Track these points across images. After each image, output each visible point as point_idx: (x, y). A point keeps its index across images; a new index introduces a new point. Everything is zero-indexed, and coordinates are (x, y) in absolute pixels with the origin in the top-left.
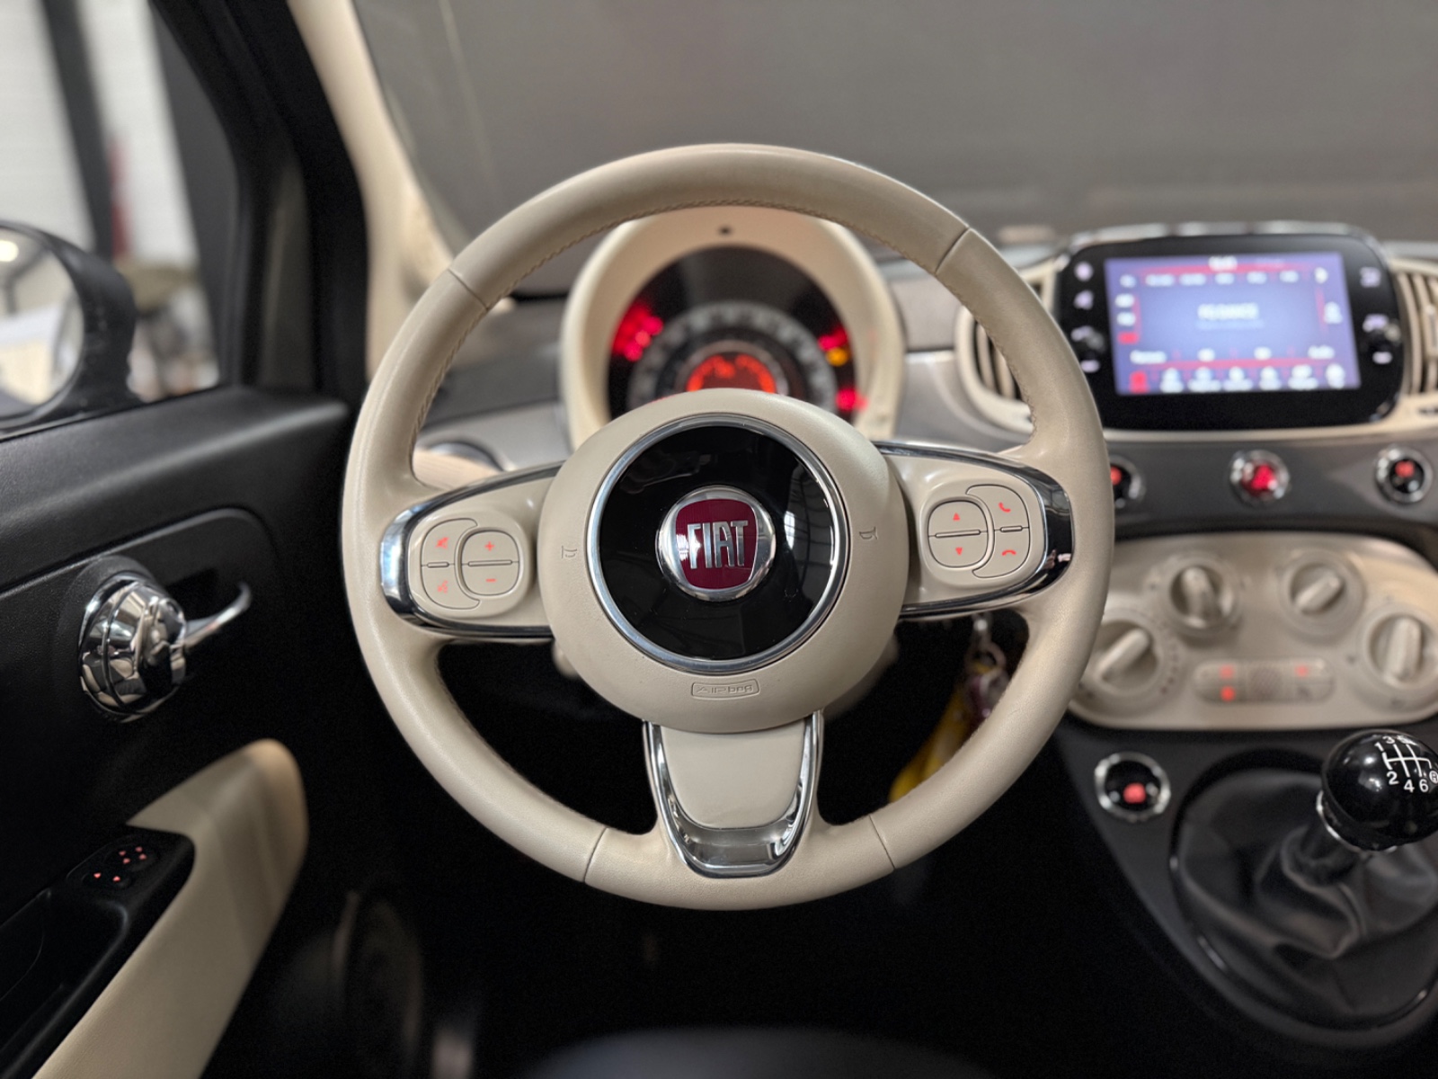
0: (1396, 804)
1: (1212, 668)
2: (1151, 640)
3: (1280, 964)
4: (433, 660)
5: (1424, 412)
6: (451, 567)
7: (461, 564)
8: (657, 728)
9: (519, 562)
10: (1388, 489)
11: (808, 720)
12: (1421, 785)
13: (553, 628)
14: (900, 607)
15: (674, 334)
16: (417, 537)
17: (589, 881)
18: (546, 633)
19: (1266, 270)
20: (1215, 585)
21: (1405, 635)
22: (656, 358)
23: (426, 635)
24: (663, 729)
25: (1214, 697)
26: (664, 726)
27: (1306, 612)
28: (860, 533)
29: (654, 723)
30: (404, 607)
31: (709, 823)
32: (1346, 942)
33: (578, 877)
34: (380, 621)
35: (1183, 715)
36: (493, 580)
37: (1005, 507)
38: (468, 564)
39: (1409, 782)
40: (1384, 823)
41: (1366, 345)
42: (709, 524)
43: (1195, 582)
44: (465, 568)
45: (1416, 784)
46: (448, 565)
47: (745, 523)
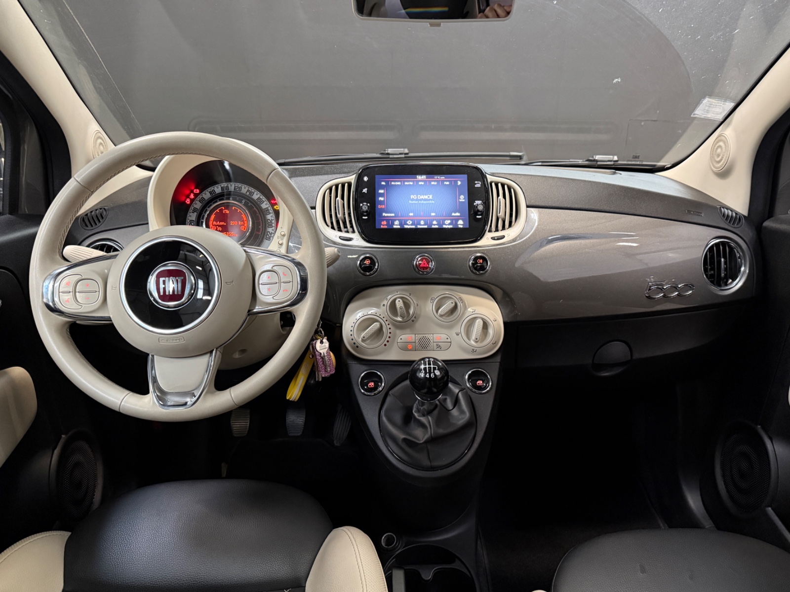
0: (428, 383)
1: (405, 337)
2: (381, 326)
3: (404, 445)
4: (66, 329)
5: (493, 238)
6: (71, 293)
7: (75, 292)
8: (153, 356)
9: (99, 291)
10: (472, 268)
11: (211, 352)
12: (432, 375)
13: (111, 316)
14: (247, 311)
15: (206, 195)
16: (58, 281)
17: (121, 411)
18: (109, 319)
19: (438, 181)
20: (407, 305)
21: (479, 324)
22: (198, 205)
23: (63, 320)
24: (155, 356)
25: (405, 348)
26: (156, 355)
27: (441, 316)
28: (226, 283)
29: (152, 354)
30: (53, 309)
31: (171, 390)
32: (427, 436)
33: (117, 410)
34: (44, 314)
35: (393, 355)
36: (88, 298)
37: (285, 274)
38: (78, 292)
39: (428, 374)
40: (425, 391)
41: (473, 212)
42: (168, 278)
43: (399, 304)
44: (77, 294)
45: (430, 375)
46: (70, 292)
47: (183, 278)
